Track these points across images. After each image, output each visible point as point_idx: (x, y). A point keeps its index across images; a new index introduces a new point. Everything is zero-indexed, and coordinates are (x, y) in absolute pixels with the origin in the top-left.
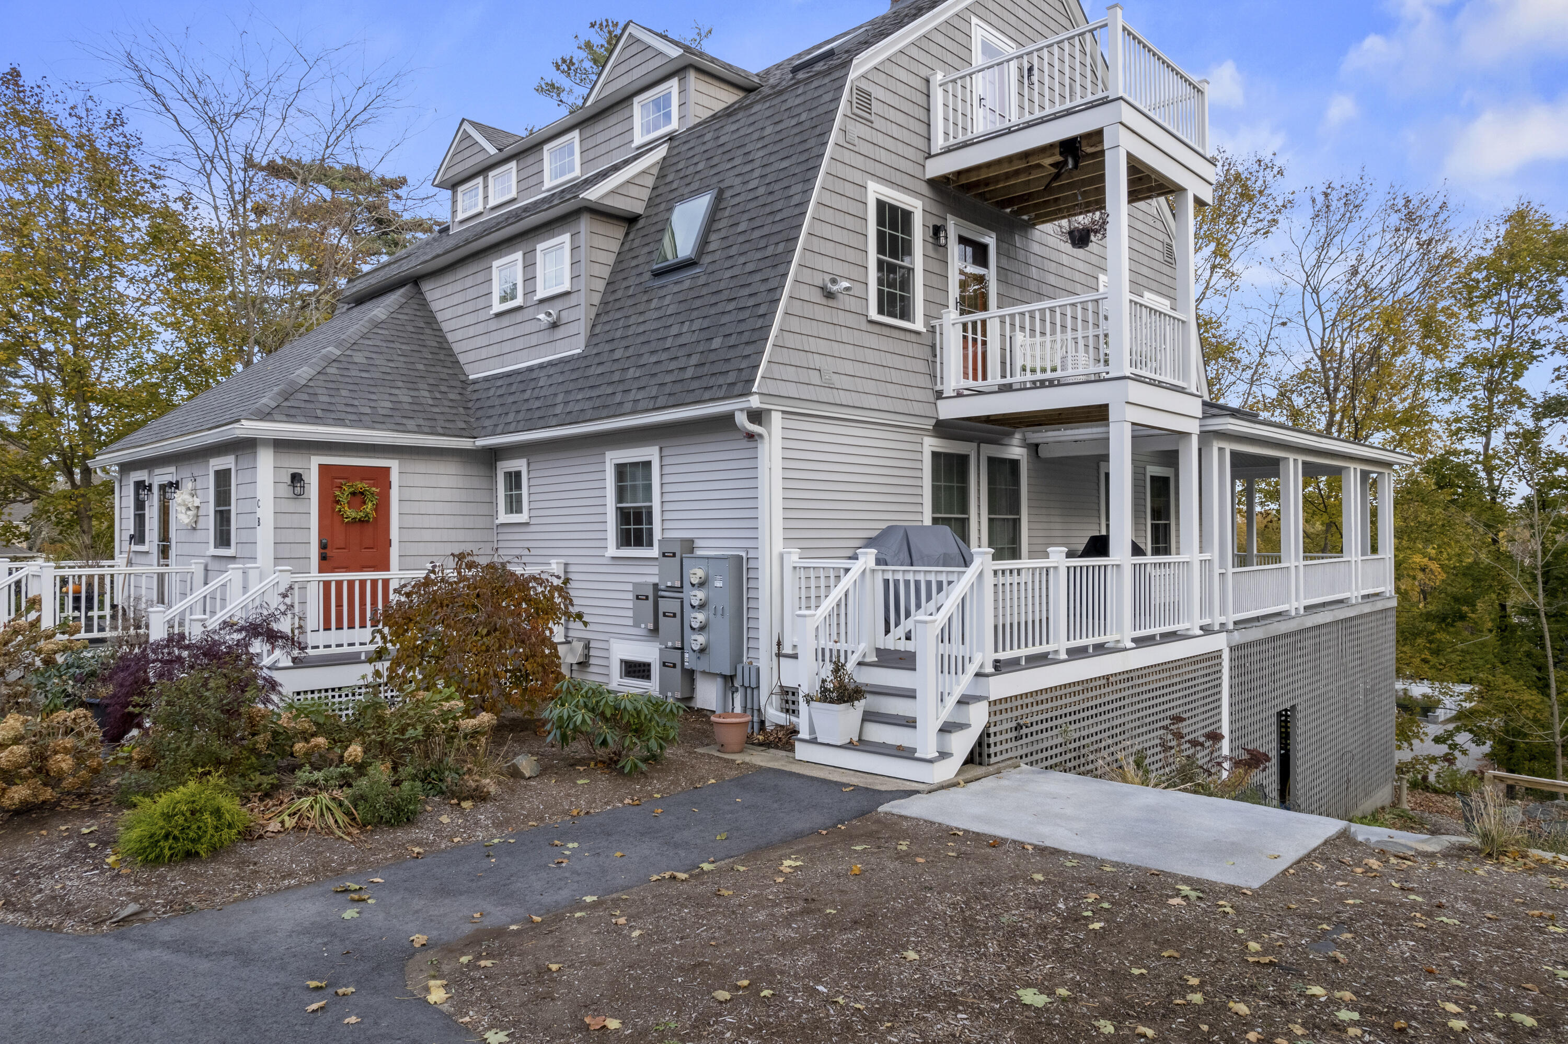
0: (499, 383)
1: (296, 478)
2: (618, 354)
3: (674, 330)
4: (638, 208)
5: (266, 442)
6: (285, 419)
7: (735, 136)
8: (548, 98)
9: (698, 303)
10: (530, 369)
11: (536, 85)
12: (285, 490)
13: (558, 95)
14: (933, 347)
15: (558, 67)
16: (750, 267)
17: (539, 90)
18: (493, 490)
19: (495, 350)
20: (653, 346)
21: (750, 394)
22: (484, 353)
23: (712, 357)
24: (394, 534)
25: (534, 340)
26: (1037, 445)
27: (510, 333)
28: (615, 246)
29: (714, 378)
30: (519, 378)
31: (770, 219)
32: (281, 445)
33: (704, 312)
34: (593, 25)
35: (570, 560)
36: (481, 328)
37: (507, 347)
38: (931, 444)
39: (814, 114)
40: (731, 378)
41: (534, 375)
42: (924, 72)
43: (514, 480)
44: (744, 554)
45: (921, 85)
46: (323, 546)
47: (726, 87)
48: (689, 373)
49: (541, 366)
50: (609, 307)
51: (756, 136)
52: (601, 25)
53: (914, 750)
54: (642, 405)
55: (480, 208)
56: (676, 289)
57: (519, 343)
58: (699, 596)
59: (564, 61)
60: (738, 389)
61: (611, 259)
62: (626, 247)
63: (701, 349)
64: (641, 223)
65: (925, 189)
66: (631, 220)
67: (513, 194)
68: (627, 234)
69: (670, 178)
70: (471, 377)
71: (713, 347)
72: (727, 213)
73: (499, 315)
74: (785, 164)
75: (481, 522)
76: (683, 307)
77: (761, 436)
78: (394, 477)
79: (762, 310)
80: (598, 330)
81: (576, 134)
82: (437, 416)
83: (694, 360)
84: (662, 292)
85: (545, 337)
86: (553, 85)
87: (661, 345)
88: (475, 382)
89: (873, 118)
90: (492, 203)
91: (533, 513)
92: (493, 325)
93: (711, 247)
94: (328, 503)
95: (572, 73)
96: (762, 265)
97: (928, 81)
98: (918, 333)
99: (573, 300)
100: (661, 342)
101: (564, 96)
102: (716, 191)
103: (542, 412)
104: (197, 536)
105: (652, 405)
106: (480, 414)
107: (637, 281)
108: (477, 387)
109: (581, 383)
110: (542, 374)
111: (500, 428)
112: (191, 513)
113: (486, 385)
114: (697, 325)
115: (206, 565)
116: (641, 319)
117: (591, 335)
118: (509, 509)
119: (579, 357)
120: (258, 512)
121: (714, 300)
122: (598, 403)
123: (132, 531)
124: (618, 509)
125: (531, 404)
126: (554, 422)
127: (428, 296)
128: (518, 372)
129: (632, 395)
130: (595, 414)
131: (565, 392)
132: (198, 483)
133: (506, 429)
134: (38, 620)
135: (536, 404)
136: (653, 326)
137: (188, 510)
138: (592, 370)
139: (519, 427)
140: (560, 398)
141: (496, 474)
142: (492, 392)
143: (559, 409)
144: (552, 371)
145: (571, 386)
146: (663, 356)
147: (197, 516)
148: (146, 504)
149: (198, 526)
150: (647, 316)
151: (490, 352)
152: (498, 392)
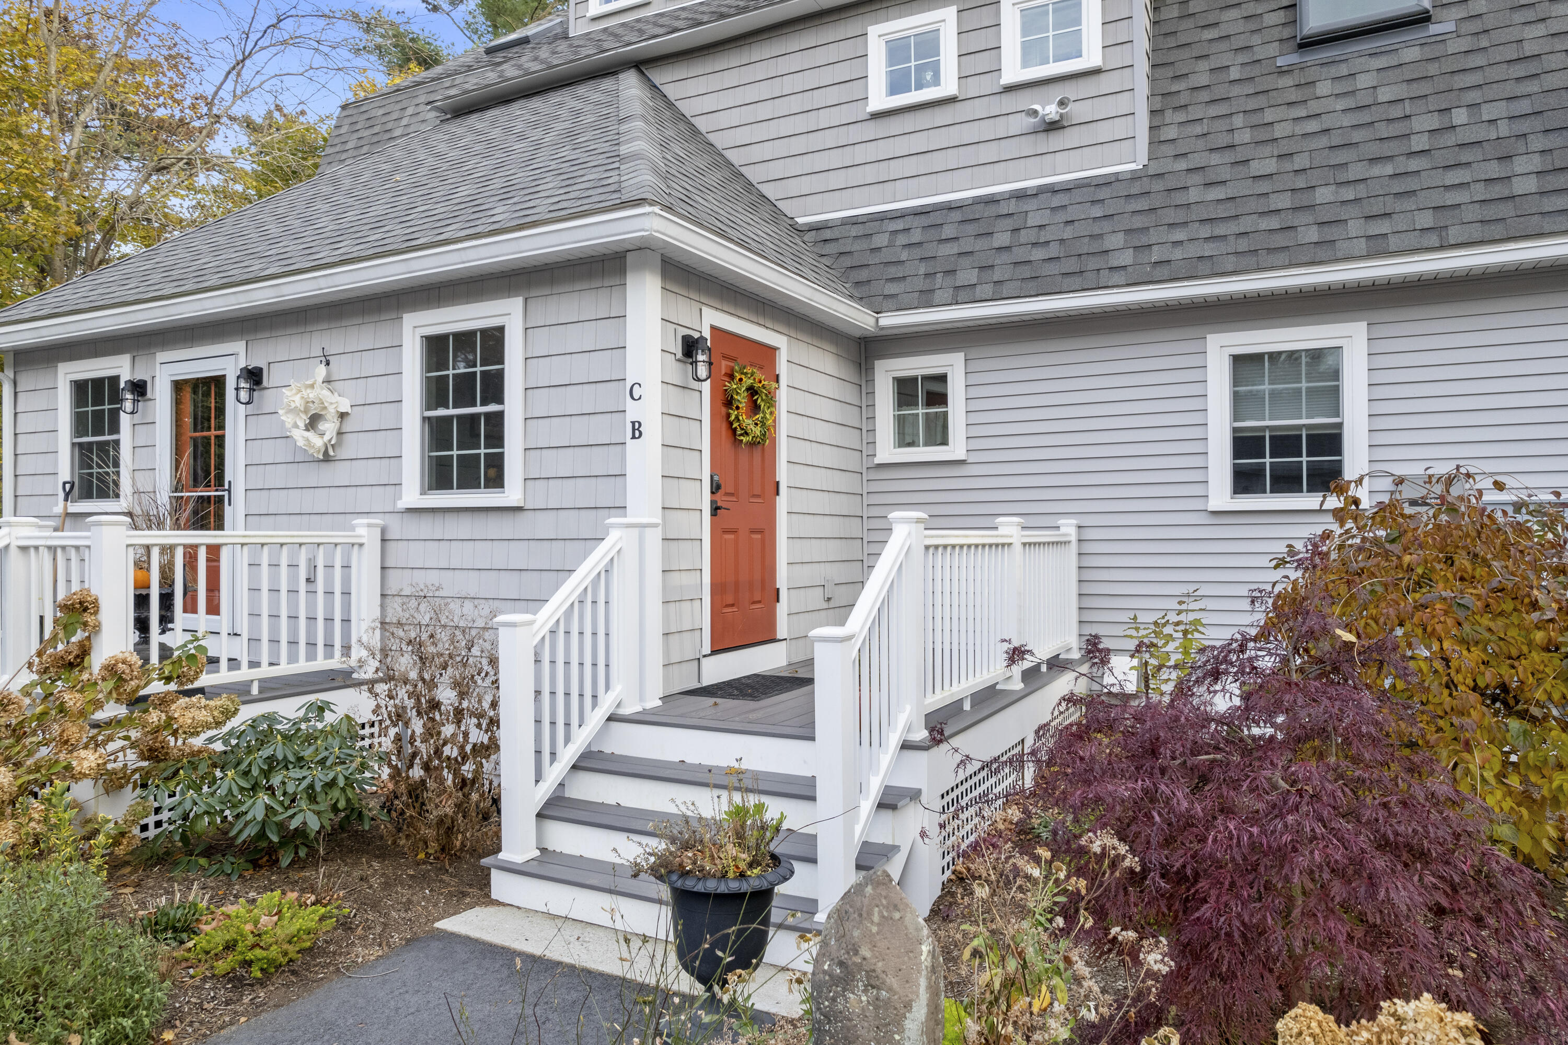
0: (899, 225)
1: (692, 347)
2: (1263, 167)
3: (1426, 123)
5: (649, 264)
12: (677, 370)
19: (870, 174)
20: (1373, 150)
22: (837, 180)
24: (781, 471)
25: (991, 153)
27: (918, 143)
30: (956, 216)
33: (1509, 89)
37: (909, 166)
43: (921, 389)
46: (716, 488)
48: (1524, 185)
49: (1020, 195)
56: (1384, 62)
57: (945, 160)
63: (1536, 148)
70: (800, 220)
73: (877, 116)
76: (1424, 88)
78: (782, 367)
80: (1173, 131)
83: (1527, 164)
84: (1342, 70)
87: (1392, 148)
88: (821, 227)
91: (977, 443)
92: (871, 130)
94: (721, 404)
99: (1108, 82)
100: (1393, 144)
103: (1071, 265)
104: (338, 473)
105: (1434, 240)
106: (863, 275)
107: (1242, 58)
108: (827, 234)
109: (1171, 216)
110: (1031, 205)
111: (938, 296)
112: (329, 427)
113: (855, 231)
114: (1498, 110)
115: (383, 531)
116: (1301, 112)
117: (1155, 142)
118: (905, 439)
119: (1135, 177)
120: (633, 411)
121: (1519, 70)
122: (1243, 245)
123: (65, 471)
124: (1235, 430)
125: (1020, 254)
126: (1117, 278)
127: (671, 91)
128: (950, 207)
129: (1355, 227)
130: (1251, 261)
131: (1128, 232)
132: (341, 368)
133: (962, 295)
134: (84, 651)
135: (1038, 254)
136: (1347, 120)
137: (314, 421)
138: (1193, 195)
139: (1006, 290)
140: (1115, 241)
141: (871, 381)
142: (881, 240)
143: (1126, 258)
144: (1057, 201)
145: (1138, 222)
146: (1414, 165)
147: (340, 433)
148: (125, 420)
149: (343, 453)
150: (1314, 107)
151: (856, 177)
152: (902, 240)
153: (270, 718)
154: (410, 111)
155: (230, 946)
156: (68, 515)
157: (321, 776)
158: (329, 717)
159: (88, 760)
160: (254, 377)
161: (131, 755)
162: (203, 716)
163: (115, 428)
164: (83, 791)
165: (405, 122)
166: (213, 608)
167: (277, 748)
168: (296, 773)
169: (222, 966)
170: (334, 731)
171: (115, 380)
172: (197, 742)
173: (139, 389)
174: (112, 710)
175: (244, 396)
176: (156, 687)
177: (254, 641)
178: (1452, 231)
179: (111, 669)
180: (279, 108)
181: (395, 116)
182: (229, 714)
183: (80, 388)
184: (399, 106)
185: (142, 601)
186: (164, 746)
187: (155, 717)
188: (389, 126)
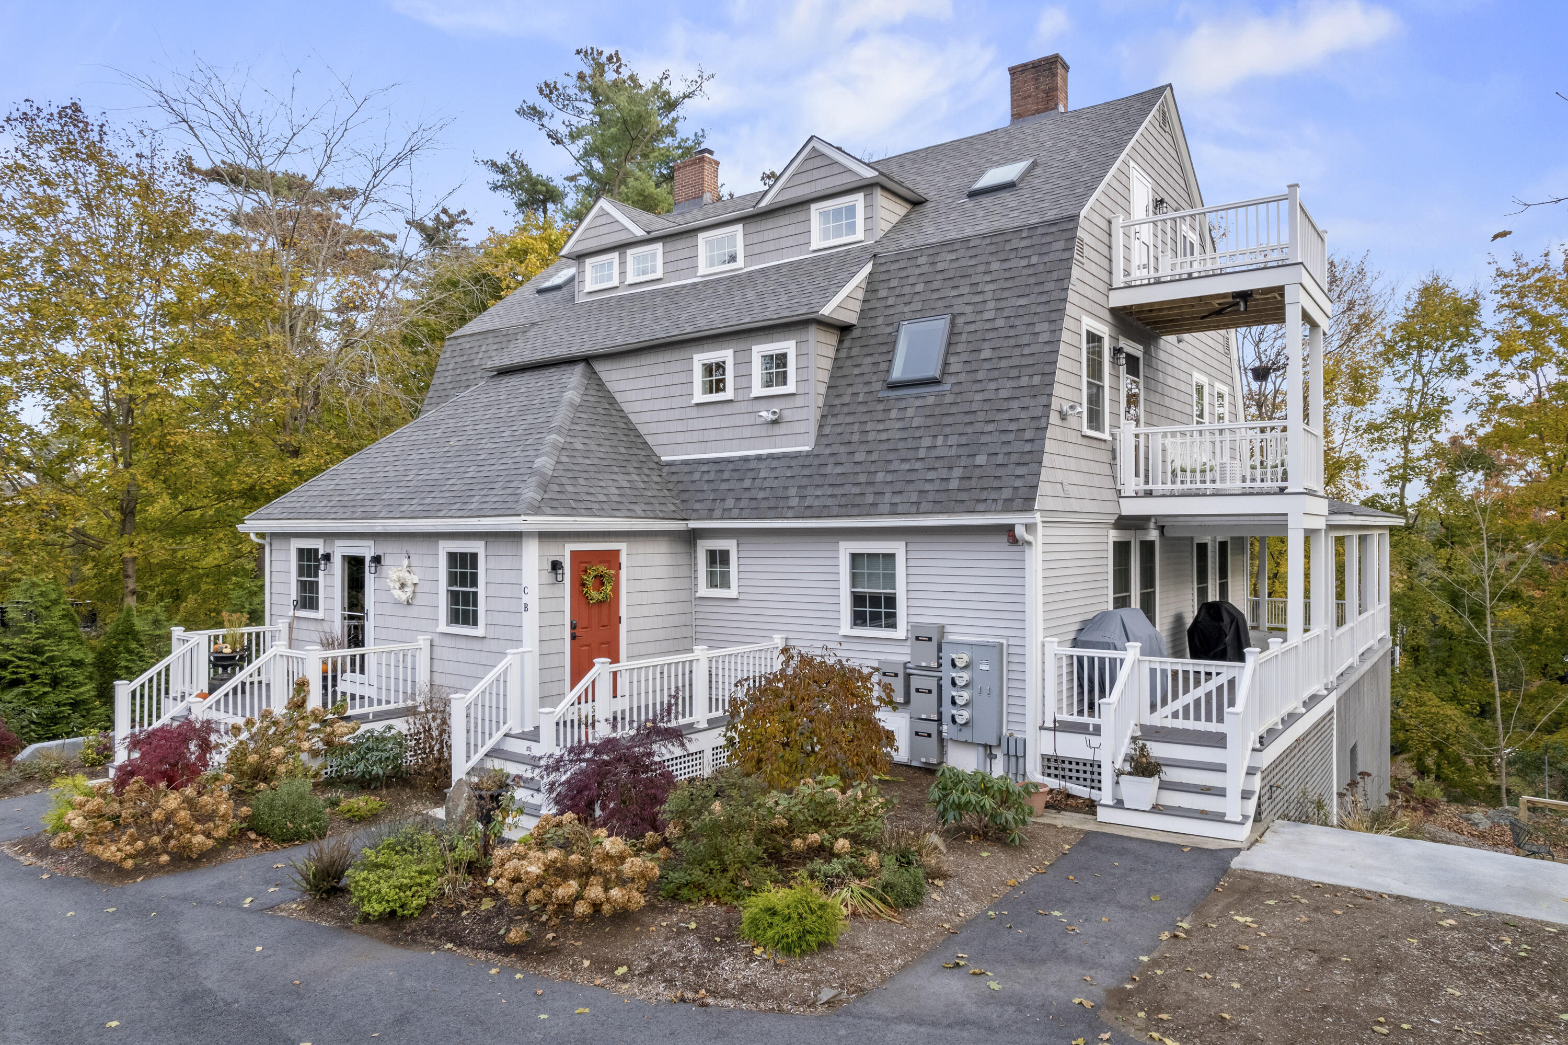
0: (705, 468)
1: (556, 566)
2: (859, 457)
3: (927, 442)
4: (851, 318)
5: (530, 534)
6: (551, 511)
7: (955, 265)
8: (530, 121)
9: (949, 420)
10: (745, 459)
11: (517, 107)
12: (548, 577)
13: (539, 119)
14: (1113, 451)
15: (541, 91)
16: (1003, 394)
17: (521, 112)
18: (693, 565)
19: (696, 436)
20: (904, 454)
21: (1031, 509)
22: (680, 438)
23: (978, 473)
24: (623, 612)
25: (747, 432)
26: (1163, 527)
27: (716, 422)
28: (831, 353)
29: (985, 493)
30: (731, 466)
31: (1017, 352)
32: (544, 536)
33: (960, 429)
34: (578, 52)
35: (791, 635)
36: (677, 414)
37: (711, 435)
38: (1113, 535)
39: (1046, 259)
40: (1007, 493)
41: (752, 465)
42: (1108, 215)
43: (718, 559)
44: (1004, 642)
45: (1104, 225)
46: (573, 627)
47: (899, 201)
48: (954, 484)
49: (759, 458)
50: (836, 410)
51: (981, 268)
52: (586, 52)
53: (1224, 815)
54: (900, 508)
55: (615, 282)
56: (918, 403)
57: (727, 434)
58: (963, 678)
59: (547, 85)
60: (1017, 503)
61: (828, 364)
62: (843, 354)
63: (963, 464)
64: (856, 333)
65: (1107, 316)
66: (844, 329)
67: (659, 274)
68: (841, 341)
69: (883, 293)
70: (663, 458)
71: (977, 463)
72: (964, 338)
73: (698, 405)
74: (1022, 301)
75: (684, 596)
76: (930, 422)
77: (1029, 543)
78: (623, 559)
79: (1028, 435)
80: (827, 430)
81: (739, 227)
82: (652, 500)
83: (957, 472)
84: (903, 404)
85: (763, 431)
86: (534, 109)
87: (911, 454)
88: (670, 464)
89: (1084, 260)
90: (630, 279)
91: (743, 590)
92: (694, 413)
93: (953, 369)
94: (579, 586)
95: (554, 97)
96: (1017, 393)
97: (1110, 222)
98: (1105, 441)
99: (799, 401)
100: (912, 452)
101: (545, 120)
102: (948, 317)
103: (772, 503)
104: (413, 611)
105: (914, 509)
106: (685, 496)
107: (866, 389)
108: (674, 469)
109: (818, 480)
110: (762, 465)
111: (717, 513)
112: (409, 590)
113: (687, 469)
114: (953, 440)
115: (432, 641)
116: (881, 427)
117: (820, 435)
118: (712, 584)
119: (808, 454)
120: (525, 599)
121: (967, 419)
122: (843, 501)
123: (294, 596)
124: (853, 593)
125: (754, 494)
126: (790, 513)
127: (604, 376)
128: (728, 460)
129: (887, 497)
130: (843, 511)
131: (799, 487)
132: (415, 560)
133: (726, 514)
134: (304, 701)
135: (761, 495)
136: (899, 435)
137: (403, 586)
138: (829, 469)
139: (744, 514)
140: (793, 491)
141: (695, 551)
142: (696, 476)
143: (794, 502)
144: (774, 464)
145: (805, 482)
146: (918, 465)
147: (414, 592)
148: (321, 573)
149: (416, 602)
150: (887, 424)
151: (688, 437)
152: (706, 477)
153: (372, 731)
154: (483, 348)
155: (349, 811)
156: (295, 617)
157: (385, 755)
158: (393, 732)
159: (306, 745)
160: (377, 560)
161: (320, 744)
162: (345, 730)
163: (316, 575)
164: (304, 757)
165: (480, 356)
166: (362, 671)
167: (370, 744)
168: (376, 753)
169: (347, 816)
170: (394, 738)
171: (316, 550)
172: (345, 739)
173: (327, 557)
174: (314, 726)
175: (373, 570)
176: (330, 716)
177: (380, 689)
178: (923, 505)
179: (313, 712)
180: (445, 211)
181: (475, 350)
182: (355, 730)
183: (301, 551)
184: (478, 344)
185: (325, 679)
186: (332, 741)
187: (328, 729)
188: (472, 357)
